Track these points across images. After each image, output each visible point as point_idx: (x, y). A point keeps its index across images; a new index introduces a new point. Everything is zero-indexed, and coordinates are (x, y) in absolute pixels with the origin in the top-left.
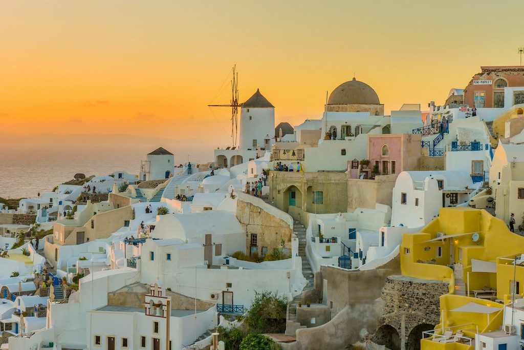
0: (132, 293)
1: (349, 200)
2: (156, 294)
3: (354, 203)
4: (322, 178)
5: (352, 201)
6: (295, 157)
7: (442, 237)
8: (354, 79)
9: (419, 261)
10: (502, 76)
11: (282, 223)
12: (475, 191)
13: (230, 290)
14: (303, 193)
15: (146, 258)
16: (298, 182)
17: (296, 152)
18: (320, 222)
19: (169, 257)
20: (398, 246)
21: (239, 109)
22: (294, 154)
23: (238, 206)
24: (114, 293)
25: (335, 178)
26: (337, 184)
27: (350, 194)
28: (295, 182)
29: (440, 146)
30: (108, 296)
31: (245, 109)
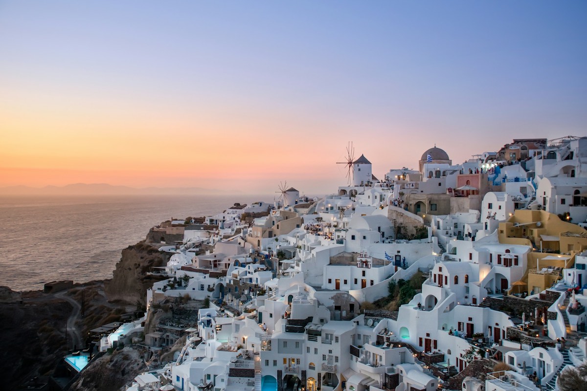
0: (344, 257)
1: (451, 208)
2: (363, 256)
3: (454, 209)
4: (436, 197)
5: (453, 209)
6: (414, 187)
7: (518, 225)
8: (435, 147)
9: (509, 237)
10: (525, 144)
11: (415, 221)
12: (528, 202)
13: (399, 254)
14: (427, 205)
15: (349, 238)
16: (423, 199)
17: (414, 185)
18: (438, 219)
19: (364, 238)
20: (497, 229)
21: (353, 164)
22: (413, 186)
23: (388, 212)
24: (333, 257)
25: (443, 197)
26: (444, 200)
27: (451, 205)
28: (421, 199)
29: (497, 180)
30: (330, 259)
31: (357, 165)
